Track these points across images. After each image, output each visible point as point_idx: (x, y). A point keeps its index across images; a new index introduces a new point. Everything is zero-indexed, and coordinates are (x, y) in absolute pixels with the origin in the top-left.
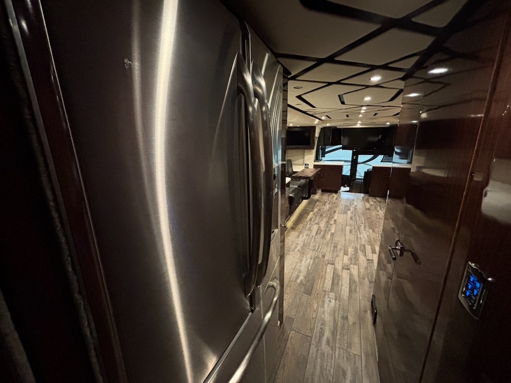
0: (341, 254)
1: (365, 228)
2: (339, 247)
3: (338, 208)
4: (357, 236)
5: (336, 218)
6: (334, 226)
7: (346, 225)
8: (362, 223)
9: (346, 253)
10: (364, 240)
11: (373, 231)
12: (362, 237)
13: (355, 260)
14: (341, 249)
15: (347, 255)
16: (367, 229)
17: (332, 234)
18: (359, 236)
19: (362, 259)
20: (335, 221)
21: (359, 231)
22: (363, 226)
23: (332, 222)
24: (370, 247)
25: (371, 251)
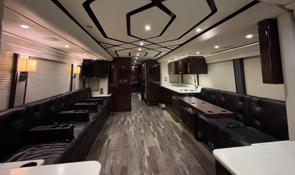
0: (142, 118)
1: (131, 134)
2: (144, 120)
3: (164, 159)
4: (136, 127)
5: (155, 139)
6: (152, 131)
7: (144, 133)
8: (133, 139)
9: (140, 119)
10: (132, 126)
11: (125, 133)
12: (133, 127)
13: (136, 118)
14: (143, 119)
15: (139, 118)
16: (129, 134)
17: (150, 125)
18: (135, 127)
19: (133, 118)
20: (154, 136)
21: (135, 131)
22: (132, 136)
23: (155, 133)
24: (130, 123)
25: (129, 122)
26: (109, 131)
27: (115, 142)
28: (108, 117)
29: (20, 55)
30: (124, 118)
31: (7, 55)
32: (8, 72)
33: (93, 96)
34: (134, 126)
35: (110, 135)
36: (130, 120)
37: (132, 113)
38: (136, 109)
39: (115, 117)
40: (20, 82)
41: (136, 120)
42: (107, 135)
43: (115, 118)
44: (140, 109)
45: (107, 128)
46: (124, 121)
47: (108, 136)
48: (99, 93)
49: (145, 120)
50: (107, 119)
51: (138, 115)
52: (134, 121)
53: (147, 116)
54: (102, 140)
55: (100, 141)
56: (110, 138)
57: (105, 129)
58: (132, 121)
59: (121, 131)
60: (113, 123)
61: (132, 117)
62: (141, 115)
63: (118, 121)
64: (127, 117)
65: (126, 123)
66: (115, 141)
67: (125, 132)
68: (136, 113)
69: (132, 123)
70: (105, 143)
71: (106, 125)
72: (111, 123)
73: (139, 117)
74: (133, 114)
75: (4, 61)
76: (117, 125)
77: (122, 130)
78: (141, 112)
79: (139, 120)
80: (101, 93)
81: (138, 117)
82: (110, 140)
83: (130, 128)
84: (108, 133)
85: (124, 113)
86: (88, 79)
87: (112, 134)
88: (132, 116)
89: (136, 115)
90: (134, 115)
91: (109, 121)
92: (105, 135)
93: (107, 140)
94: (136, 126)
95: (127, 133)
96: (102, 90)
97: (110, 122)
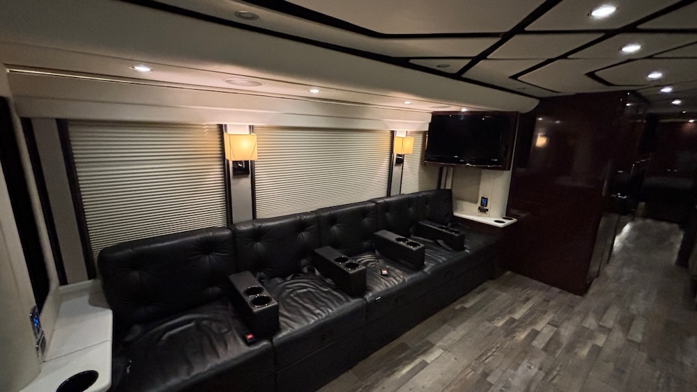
0: (608, 352)
2: (611, 366)
4: (546, 377)
9: (596, 350)
10: (533, 362)
11: (485, 375)
12: (534, 370)
13: (582, 335)
14: (607, 361)
15: (594, 346)
18: (542, 374)
19: (567, 332)
24: (535, 343)
25: (533, 339)
26: (450, 331)
27: (428, 386)
28: (485, 284)
29: (225, 125)
30: (531, 312)
31: (205, 129)
32: (216, 161)
33: (456, 214)
34: (540, 369)
35: (440, 347)
36: (545, 331)
37: (577, 309)
38: (613, 295)
39: (504, 294)
40: (236, 181)
41: (571, 348)
42: (433, 342)
43: (504, 297)
44: (633, 306)
45: (452, 318)
46: (522, 323)
47: (433, 346)
48: (478, 208)
49: (620, 371)
50: (480, 287)
51: (603, 329)
52: (559, 344)
53: (645, 355)
54: (408, 352)
55: (404, 347)
56: (429, 358)
57: (444, 321)
58: (553, 342)
59: (482, 355)
60: (484, 309)
61: (566, 324)
62: (618, 335)
63: (500, 314)
64: (545, 312)
65: (522, 336)
66: (431, 382)
67: (487, 371)
68: (601, 314)
69: (545, 349)
70: (406, 364)
71: (457, 307)
72: (475, 309)
73: (601, 341)
74: (580, 312)
75: (202, 137)
76: (487, 324)
77: (486, 352)
78: (626, 323)
79: (584, 352)
80: (483, 210)
81: (591, 336)
82: (424, 365)
83: (517, 365)
84: (442, 338)
85: (548, 290)
86: (452, 169)
87: (445, 349)
88: (568, 319)
89: (591, 323)
90: (582, 322)
91: (478, 298)
92: (427, 339)
93: (417, 361)
94: (547, 374)
95: (489, 379)
96: (485, 201)
97: (480, 301)
